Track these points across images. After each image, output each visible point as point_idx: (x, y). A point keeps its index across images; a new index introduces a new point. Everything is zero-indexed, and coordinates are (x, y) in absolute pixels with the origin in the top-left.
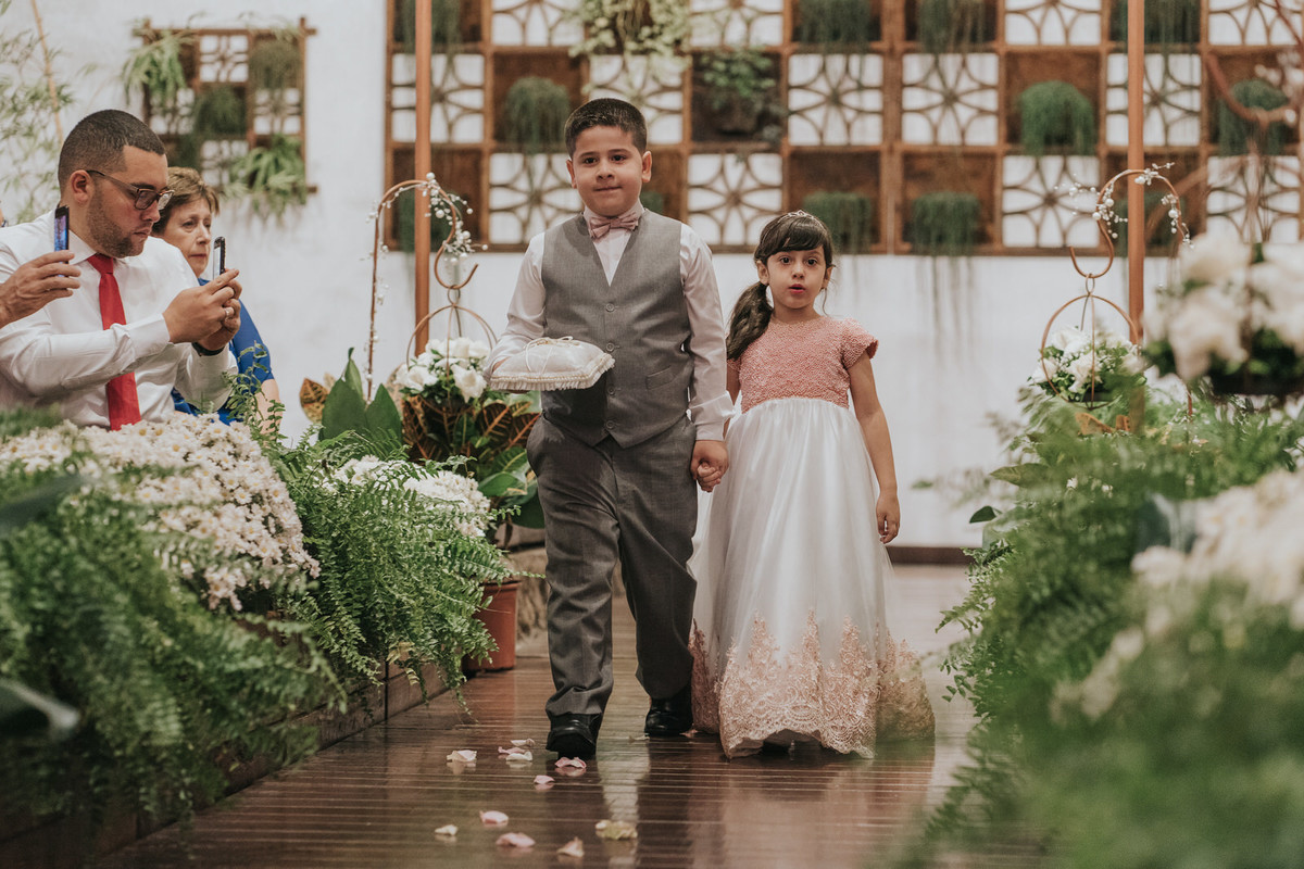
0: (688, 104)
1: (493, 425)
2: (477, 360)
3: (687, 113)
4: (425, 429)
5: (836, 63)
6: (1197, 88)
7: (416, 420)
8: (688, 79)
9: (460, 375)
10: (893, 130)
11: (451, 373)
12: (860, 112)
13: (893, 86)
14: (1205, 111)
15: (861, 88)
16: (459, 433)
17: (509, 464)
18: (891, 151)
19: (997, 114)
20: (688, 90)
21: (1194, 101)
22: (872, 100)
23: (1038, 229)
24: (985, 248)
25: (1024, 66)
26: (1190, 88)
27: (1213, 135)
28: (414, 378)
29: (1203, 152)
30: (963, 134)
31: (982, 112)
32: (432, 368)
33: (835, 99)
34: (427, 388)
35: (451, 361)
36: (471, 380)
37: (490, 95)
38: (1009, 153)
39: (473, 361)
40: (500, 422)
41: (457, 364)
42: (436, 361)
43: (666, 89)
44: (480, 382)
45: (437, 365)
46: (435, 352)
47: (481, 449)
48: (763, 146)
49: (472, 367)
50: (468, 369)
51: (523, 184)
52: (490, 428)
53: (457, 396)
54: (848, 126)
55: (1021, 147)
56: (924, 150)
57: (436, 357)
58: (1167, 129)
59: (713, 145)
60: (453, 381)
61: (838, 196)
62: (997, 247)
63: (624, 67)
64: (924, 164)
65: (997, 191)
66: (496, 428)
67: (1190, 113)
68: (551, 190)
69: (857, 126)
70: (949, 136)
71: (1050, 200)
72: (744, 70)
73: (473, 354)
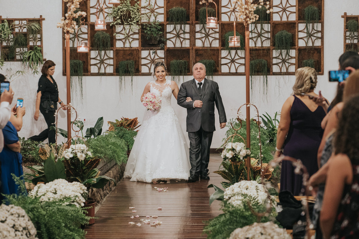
0: (140, 37)
1: (88, 163)
2: (83, 150)
3: (140, 39)
4: (71, 165)
5: (178, 27)
6: (270, 32)
7: (68, 163)
8: (140, 31)
9: (79, 155)
10: (193, 43)
11: (76, 154)
12: (185, 39)
13: (193, 32)
14: (272, 38)
15: (185, 33)
16: (79, 166)
17: (92, 173)
18: (192, 49)
19: (219, 39)
20: (140, 34)
21: (269, 35)
22: (187, 36)
23: (230, 69)
24: (216, 73)
25: (226, 27)
26: (267, 32)
27: (274, 44)
28: (67, 156)
29: (271, 48)
30: (211, 44)
31: (216, 39)
32: (72, 153)
33: (178, 36)
34: (70, 158)
35: (77, 151)
36: (82, 156)
37: (89, 36)
38: (222, 49)
39: (82, 151)
40: (89, 163)
41: (78, 152)
42: (73, 151)
43: (135, 33)
44: (84, 156)
45: (73, 152)
46: (72, 149)
47: (85, 169)
48: (159, 48)
49: (82, 152)
50: (81, 153)
51: (98, 58)
52: (87, 164)
53: (78, 160)
54: (181, 43)
55: (225, 48)
56: (201, 48)
57: (72, 150)
58: (262, 43)
59: (147, 48)
60: (77, 156)
61: (179, 61)
62: (220, 73)
63: (124, 28)
64: (200, 52)
65: (220, 59)
66: (88, 164)
67: (268, 38)
68: (106, 59)
69: (184, 42)
70: (207, 45)
71: (233, 61)
72: (154, 29)
73: (82, 149)
